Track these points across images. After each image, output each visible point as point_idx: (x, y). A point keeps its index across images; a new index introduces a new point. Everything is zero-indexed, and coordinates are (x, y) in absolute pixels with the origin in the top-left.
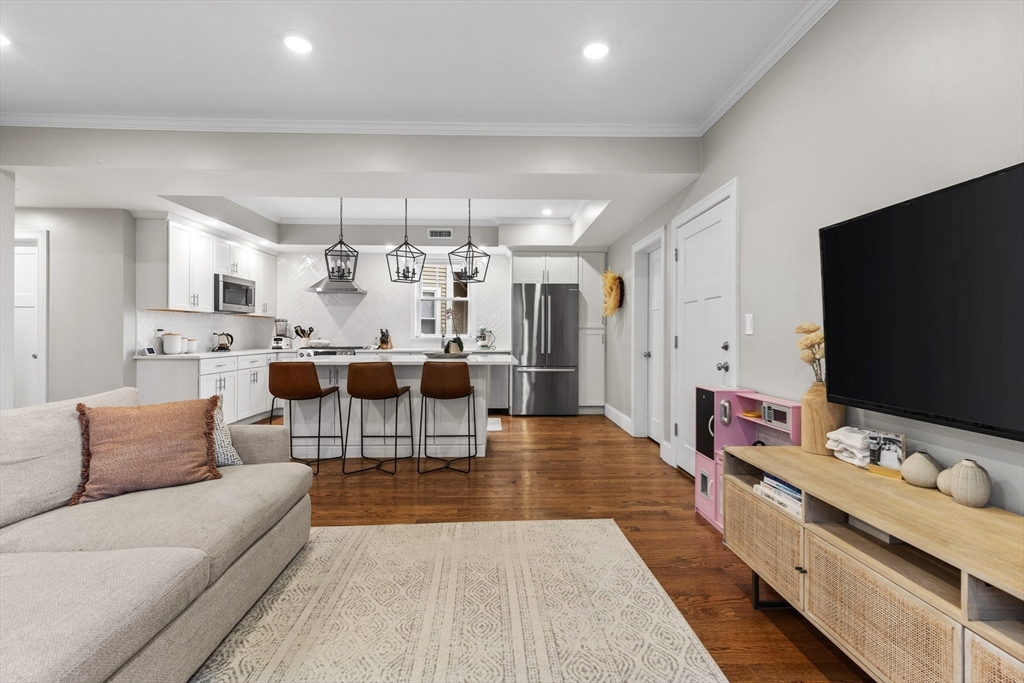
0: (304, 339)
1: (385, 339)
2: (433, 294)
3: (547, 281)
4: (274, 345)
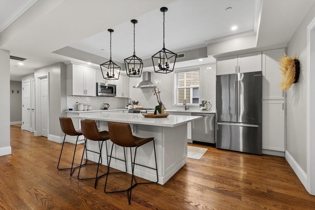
3: (238, 72)
4: (126, 107)
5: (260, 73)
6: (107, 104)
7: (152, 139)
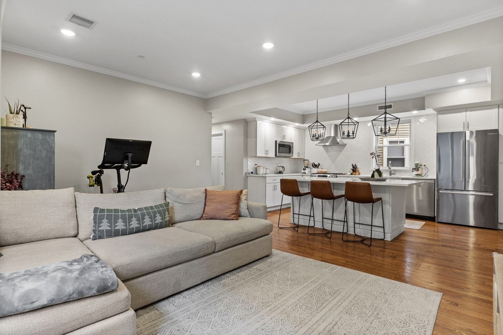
0: (316, 169)
1: (355, 169)
2: (403, 142)
3: (467, 129)
4: (303, 171)
5: (497, 131)
6: (282, 167)
7: (380, 199)
